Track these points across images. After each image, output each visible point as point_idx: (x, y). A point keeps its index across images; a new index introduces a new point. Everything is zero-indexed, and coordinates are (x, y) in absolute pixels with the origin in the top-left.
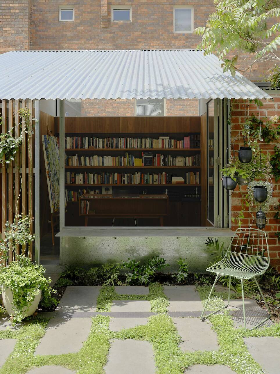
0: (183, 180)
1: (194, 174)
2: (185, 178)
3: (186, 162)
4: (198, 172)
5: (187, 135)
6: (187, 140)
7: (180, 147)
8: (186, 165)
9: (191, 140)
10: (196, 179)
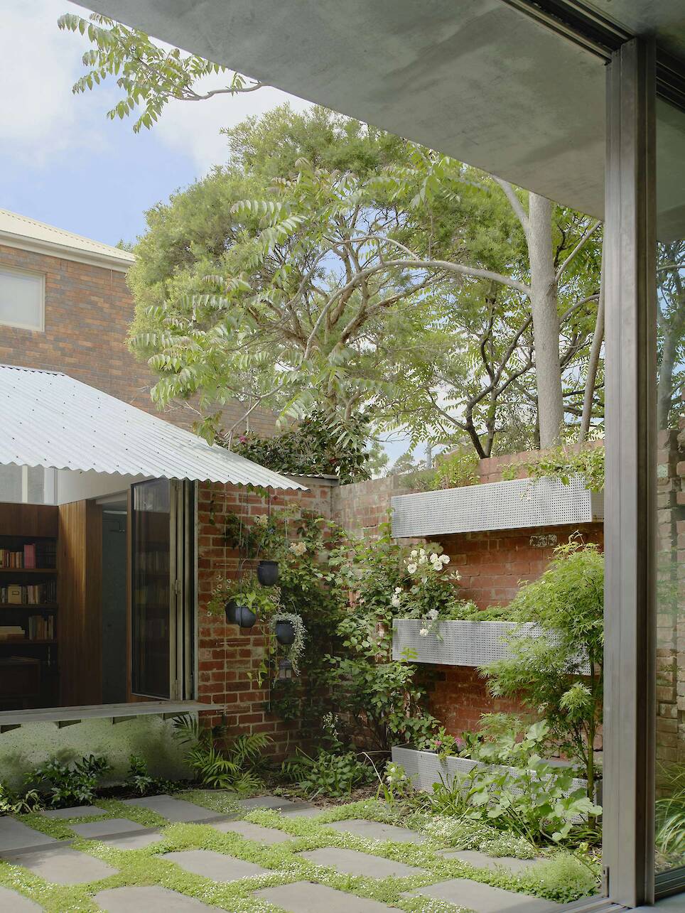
0: (23, 632)
1: (45, 620)
2: (25, 628)
3: (27, 596)
4: (52, 617)
5: (30, 540)
6: (29, 551)
7: (15, 566)
8: (27, 602)
9: (37, 552)
10: (48, 630)
